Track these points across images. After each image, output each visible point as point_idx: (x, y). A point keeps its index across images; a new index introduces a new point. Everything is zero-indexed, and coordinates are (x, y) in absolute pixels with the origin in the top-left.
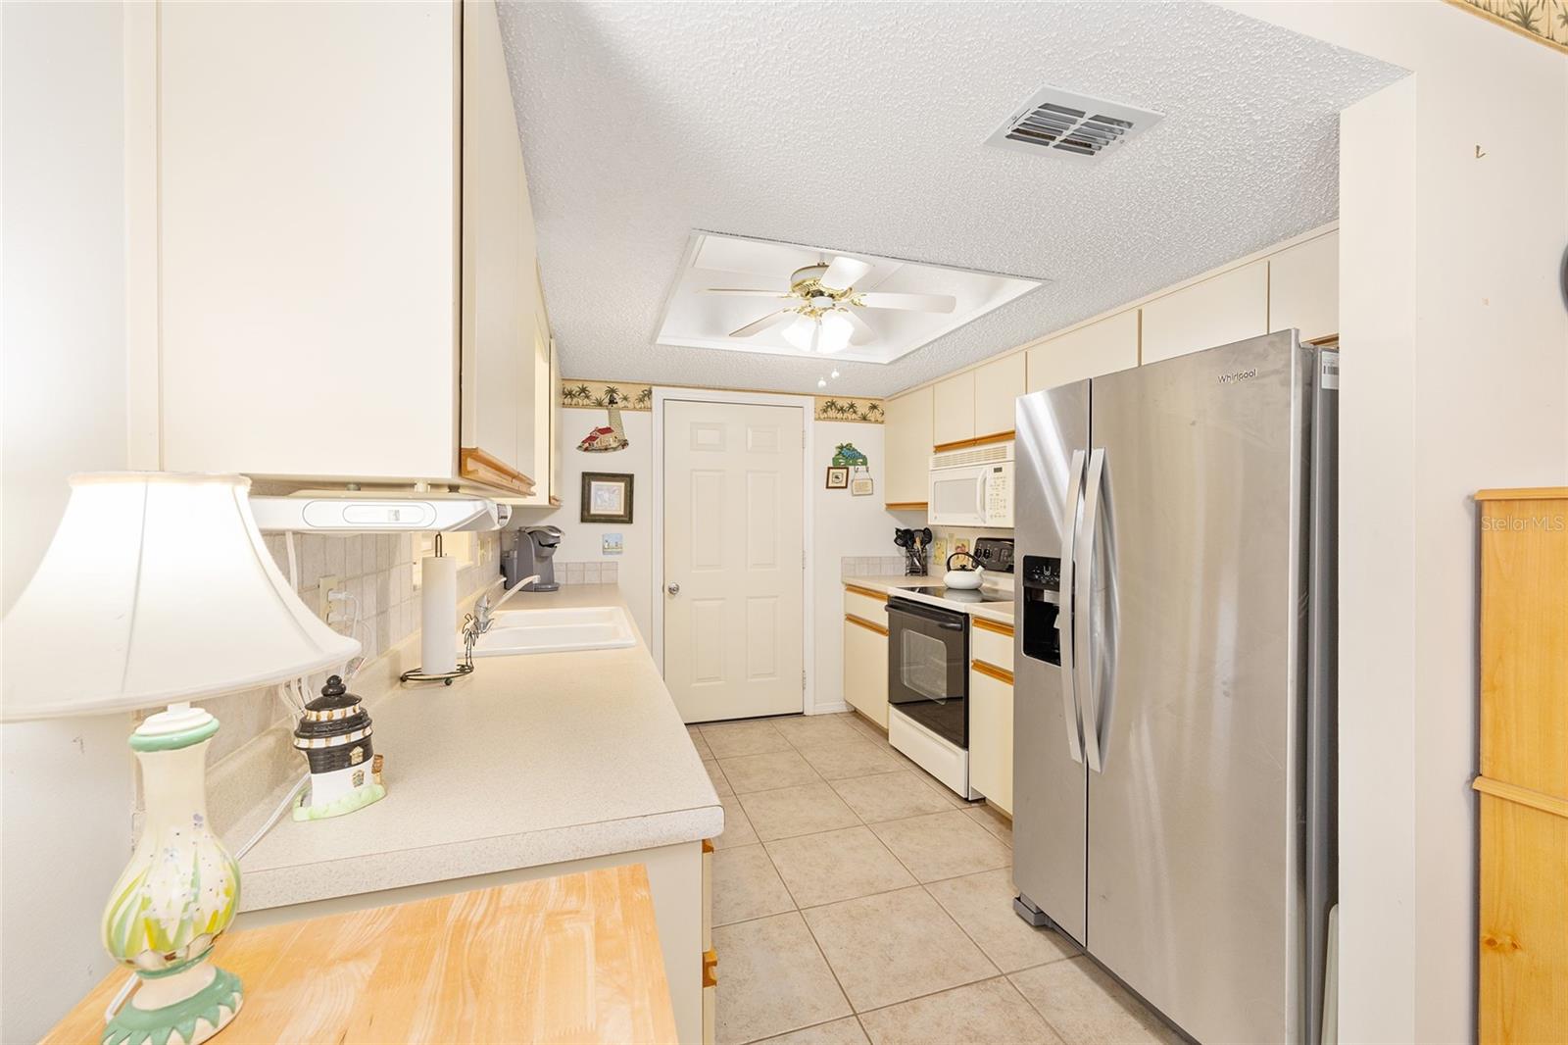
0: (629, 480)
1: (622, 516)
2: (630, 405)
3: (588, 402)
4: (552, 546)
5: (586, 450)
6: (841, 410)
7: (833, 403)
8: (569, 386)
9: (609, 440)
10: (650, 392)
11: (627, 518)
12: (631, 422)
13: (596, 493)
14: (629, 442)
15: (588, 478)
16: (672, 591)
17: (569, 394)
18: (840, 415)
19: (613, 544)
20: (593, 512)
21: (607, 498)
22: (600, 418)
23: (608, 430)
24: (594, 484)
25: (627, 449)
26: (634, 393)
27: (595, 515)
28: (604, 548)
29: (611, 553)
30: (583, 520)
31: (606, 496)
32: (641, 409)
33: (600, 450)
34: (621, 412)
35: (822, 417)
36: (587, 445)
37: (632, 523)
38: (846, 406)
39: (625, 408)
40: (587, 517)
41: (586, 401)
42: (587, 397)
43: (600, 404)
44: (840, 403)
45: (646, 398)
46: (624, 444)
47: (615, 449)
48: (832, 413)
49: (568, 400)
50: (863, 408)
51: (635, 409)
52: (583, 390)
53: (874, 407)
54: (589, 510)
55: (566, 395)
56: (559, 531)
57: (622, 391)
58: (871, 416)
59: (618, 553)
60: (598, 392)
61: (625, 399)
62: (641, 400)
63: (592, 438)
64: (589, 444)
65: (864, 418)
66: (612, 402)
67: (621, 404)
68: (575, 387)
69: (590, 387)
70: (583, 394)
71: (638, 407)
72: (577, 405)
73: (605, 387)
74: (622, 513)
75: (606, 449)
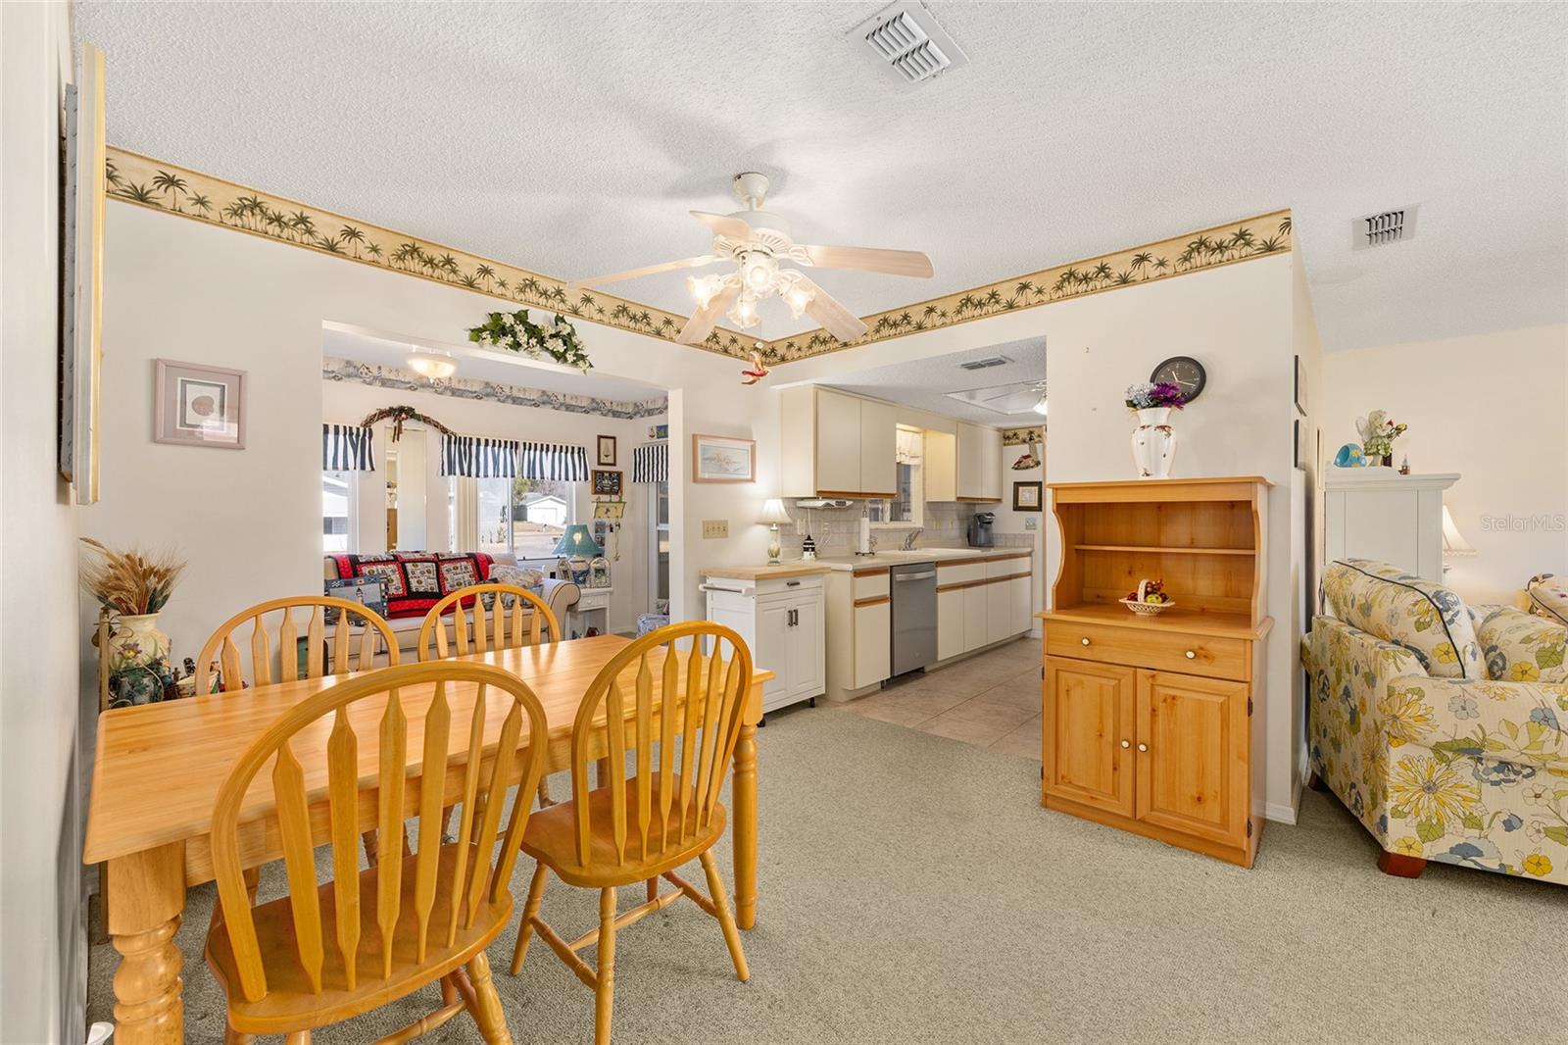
0: (1040, 485)
1: (1035, 507)
4: (990, 523)
5: (1016, 469)
8: (1007, 434)
9: (1029, 462)
11: (1040, 508)
12: (1042, 449)
13: (1022, 494)
14: (1041, 462)
15: (1017, 485)
17: (1008, 438)
19: (1031, 525)
20: (1020, 505)
22: (1025, 449)
23: (1028, 456)
24: (1021, 488)
25: (1039, 466)
27: (1020, 507)
28: (1027, 526)
29: (1030, 530)
30: (1014, 510)
31: (1028, 495)
33: (1024, 468)
34: (1035, 444)
37: (1042, 511)
39: (1039, 442)
40: (1017, 508)
41: (1017, 441)
42: (1017, 438)
43: (1024, 441)
46: (1038, 463)
47: (1033, 467)
49: (1007, 442)
52: (1015, 434)
54: (1017, 504)
56: (992, 515)
57: (1037, 432)
59: (1035, 529)
60: (1023, 435)
61: (1039, 436)
63: (1020, 462)
64: (1018, 466)
66: (1031, 439)
67: (1037, 439)
68: (1010, 434)
69: (1018, 432)
70: (1015, 437)
72: (1012, 444)
73: (1027, 431)
74: (1036, 505)
75: (1027, 468)
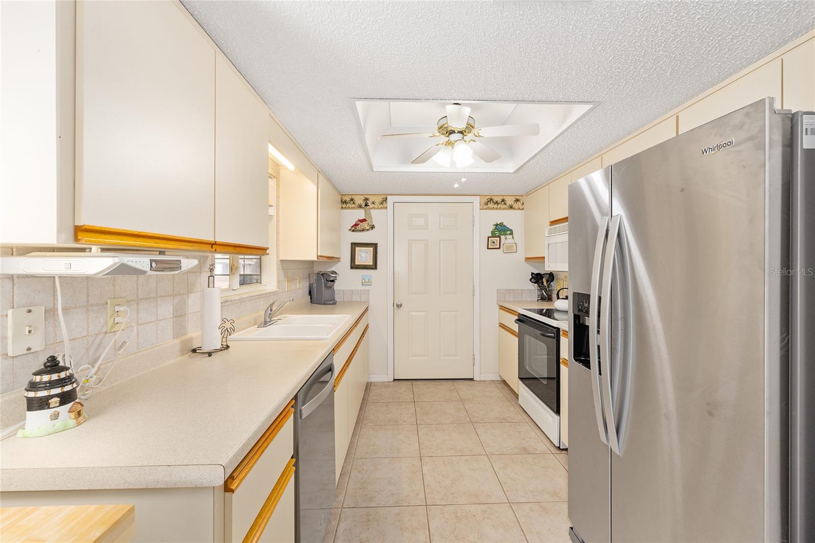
0: (375, 246)
1: (371, 265)
2: (376, 206)
3: (355, 206)
4: (333, 281)
5: (353, 231)
6: (497, 203)
7: (491, 199)
8: (345, 198)
9: (365, 225)
10: (386, 199)
11: (374, 267)
12: (376, 215)
13: (358, 254)
14: (375, 226)
15: (354, 245)
16: (399, 306)
17: (344, 202)
18: (496, 206)
19: (367, 281)
20: (356, 263)
21: (365, 256)
22: (360, 214)
23: (364, 220)
24: (357, 249)
25: (374, 230)
26: (378, 200)
27: (357, 265)
28: (362, 282)
29: (366, 285)
30: (352, 268)
31: (363, 255)
32: (381, 208)
33: (360, 231)
34: (371, 210)
35: (485, 208)
36: (354, 228)
37: (376, 269)
38: (499, 200)
39: (374, 208)
40: (354, 266)
41: (353, 206)
42: (354, 203)
43: (360, 207)
44: (495, 199)
45: (384, 202)
46: (373, 227)
47: (368, 230)
48: (491, 205)
49: (344, 206)
50: (510, 201)
51: (378, 208)
52: (352, 200)
53: (517, 200)
54: (354, 262)
55: (344, 203)
56: (336, 273)
57: (372, 199)
58: (515, 206)
59: (370, 285)
60: (359, 200)
61: (373, 203)
62: (382, 203)
63: (356, 225)
64: (355, 228)
65: (511, 207)
66: (366, 205)
67: (371, 206)
68: (348, 199)
69: (355, 198)
70: (352, 202)
71: (380, 207)
72: (349, 208)
73: (363, 198)
74: (371, 264)
75: (363, 230)
